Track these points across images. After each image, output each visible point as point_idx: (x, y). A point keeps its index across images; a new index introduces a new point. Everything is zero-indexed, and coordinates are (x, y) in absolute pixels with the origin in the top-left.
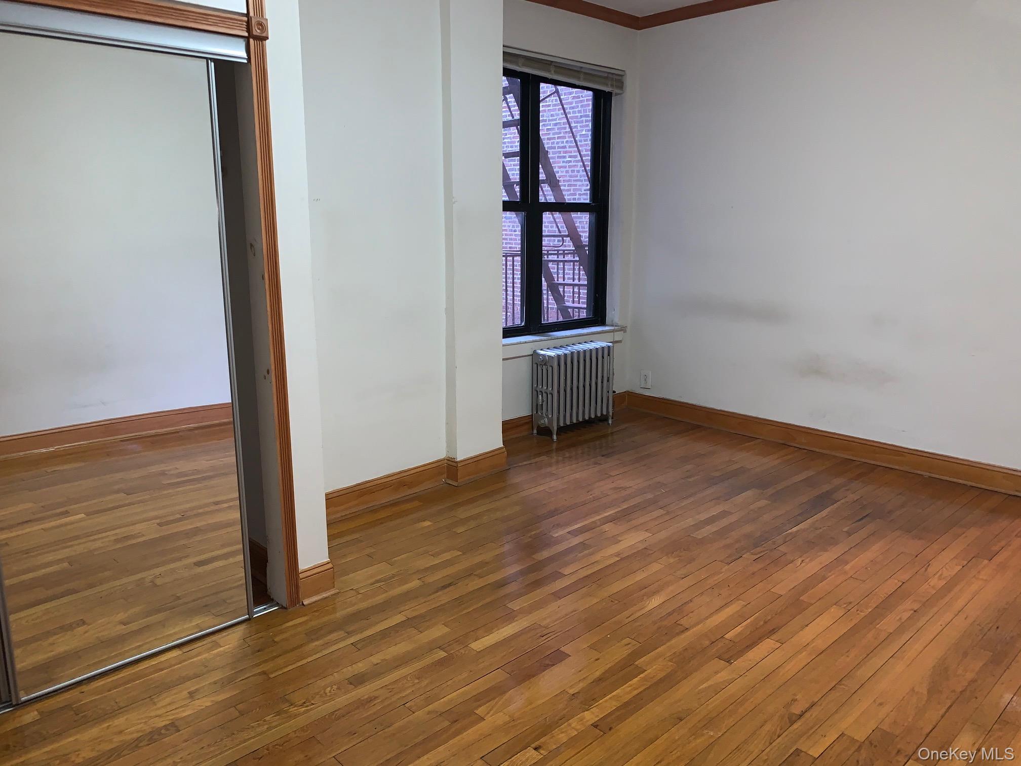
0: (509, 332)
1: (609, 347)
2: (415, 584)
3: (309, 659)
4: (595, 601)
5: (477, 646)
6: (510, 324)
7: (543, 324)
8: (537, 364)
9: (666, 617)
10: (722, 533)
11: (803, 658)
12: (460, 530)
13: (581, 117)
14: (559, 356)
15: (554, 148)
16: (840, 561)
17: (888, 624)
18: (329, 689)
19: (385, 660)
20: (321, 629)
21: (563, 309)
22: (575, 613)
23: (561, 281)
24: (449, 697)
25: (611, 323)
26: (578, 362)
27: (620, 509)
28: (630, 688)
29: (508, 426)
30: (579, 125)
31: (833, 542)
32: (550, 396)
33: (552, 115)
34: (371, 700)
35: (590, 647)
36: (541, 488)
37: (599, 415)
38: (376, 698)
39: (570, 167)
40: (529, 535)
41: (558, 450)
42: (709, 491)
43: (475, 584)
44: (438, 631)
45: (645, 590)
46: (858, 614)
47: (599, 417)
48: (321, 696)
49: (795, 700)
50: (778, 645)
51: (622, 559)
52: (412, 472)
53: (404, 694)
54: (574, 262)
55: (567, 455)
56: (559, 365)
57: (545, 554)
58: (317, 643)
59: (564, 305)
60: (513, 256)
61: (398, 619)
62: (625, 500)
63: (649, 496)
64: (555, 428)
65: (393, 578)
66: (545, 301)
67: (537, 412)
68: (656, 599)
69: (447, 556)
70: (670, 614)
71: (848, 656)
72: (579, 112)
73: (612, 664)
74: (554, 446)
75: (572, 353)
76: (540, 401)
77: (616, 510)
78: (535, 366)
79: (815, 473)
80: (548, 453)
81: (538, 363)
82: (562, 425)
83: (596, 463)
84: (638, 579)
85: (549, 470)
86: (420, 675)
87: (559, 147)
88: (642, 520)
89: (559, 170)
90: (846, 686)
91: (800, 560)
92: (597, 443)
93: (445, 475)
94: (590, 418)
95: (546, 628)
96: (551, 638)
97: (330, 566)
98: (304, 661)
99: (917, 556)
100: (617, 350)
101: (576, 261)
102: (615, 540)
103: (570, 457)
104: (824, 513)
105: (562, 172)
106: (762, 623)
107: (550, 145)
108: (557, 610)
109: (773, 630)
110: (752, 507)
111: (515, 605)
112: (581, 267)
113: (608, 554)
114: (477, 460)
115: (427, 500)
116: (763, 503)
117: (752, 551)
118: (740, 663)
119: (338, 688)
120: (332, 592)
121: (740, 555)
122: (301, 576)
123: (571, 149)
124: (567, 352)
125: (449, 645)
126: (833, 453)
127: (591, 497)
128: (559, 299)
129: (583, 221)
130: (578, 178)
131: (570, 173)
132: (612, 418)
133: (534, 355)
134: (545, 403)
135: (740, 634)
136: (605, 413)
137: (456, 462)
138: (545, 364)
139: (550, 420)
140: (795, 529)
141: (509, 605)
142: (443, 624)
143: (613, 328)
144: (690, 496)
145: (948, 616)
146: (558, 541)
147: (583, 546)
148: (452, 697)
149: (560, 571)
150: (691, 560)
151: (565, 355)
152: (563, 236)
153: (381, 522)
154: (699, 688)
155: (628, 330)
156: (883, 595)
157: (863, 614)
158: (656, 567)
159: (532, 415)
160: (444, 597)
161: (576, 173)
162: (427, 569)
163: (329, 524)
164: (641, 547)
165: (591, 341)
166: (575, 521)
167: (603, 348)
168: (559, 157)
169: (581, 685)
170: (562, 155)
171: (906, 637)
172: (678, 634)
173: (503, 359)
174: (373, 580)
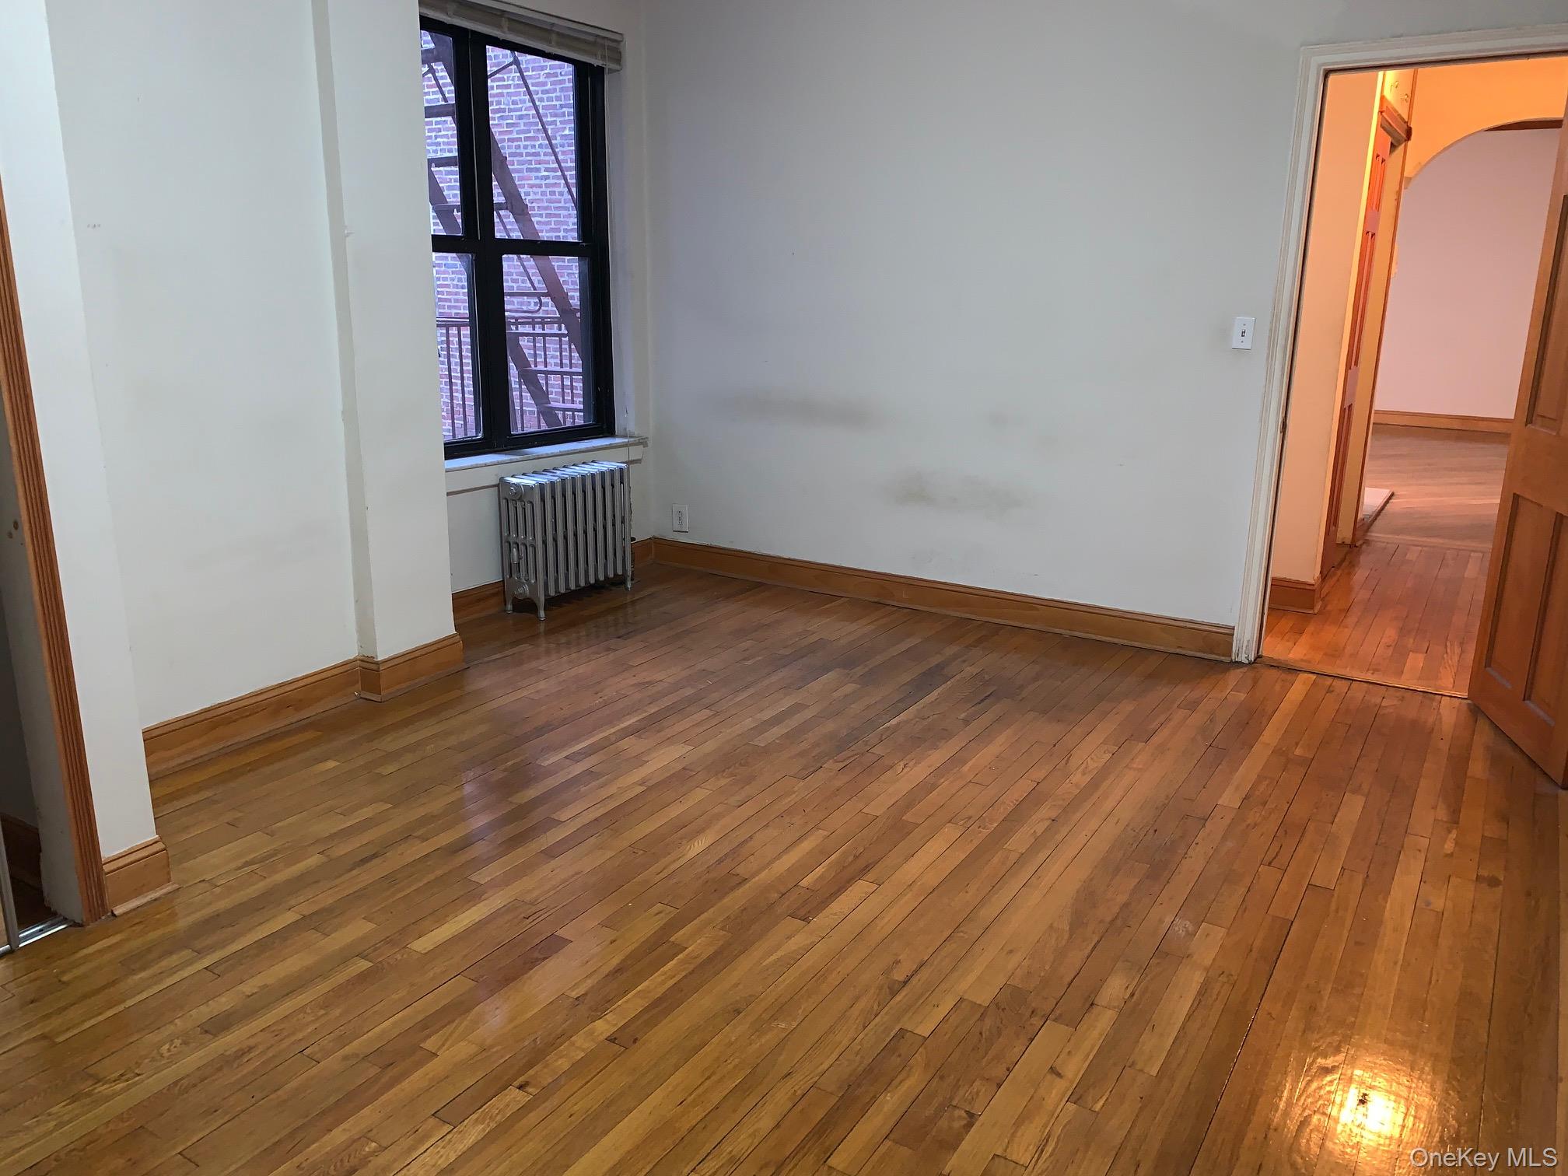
0: (453, 450)
1: (621, 469)
2: (313, 860)
3: (129, 1003)
4: (610, 854)
5: (422, 945)
6: (460, 435)
7: (514, 435)
8: (506, 499)
9: (714, 866)
10: (791, 737)
11: (908, 902)
12: (390, 769)
13: (562, 106)
14: (542, 486)
15: (521, 155)
16: (957, 761)
17: (1018, 842)
18: (167, 1046)
19: (266, 986)
20: (149, 950)
21: (547, 412)
22: (578, 876)
23: (541, 367)
24: (377, 1030)
25: (622, 434)
26: (574, 493)
27: (645, 715)
28: (663, 977)
29: (462, 602)
30: (558, 119)
31: (946, 735)
32: (530, 550)
33: (514, 103)
34: (242, 1053)
35: (603, 925)
36: (519, 695)
37: (611, 575)
38: (250, 1049)
39: (547, 186)
40: (503, 767)
41: (550, 632)
42: (774, 678)
43: (416, 850)
44: (355, 930)
45: (686, 829)
46: (980, 832)
47: (611, 579)
48: (153, 1060)
49: (898, 962)
50: (876, 886)
51: (649, 789)
52: (301, 684)
53: (300, 1036)
54: (560, 336)
55: (563, 640)
56: (543, 500)
57: (532, 793)
58: (143, 975)
59: (549, 405)
60: (459, 326)
61: (290, 917)
62: (653, 700)
63: (689, 691)
64: (542, 599)
65: (276, 855)
66: (517, 401)
67: (511, 576)
68: (700, 842)
69: (366, 812)
70: (720, 861)
71: (967, 892)
72: (558, 98)
73: (636, 945)
74: (542, 628)
75: (563, 481)
76: (516, 558)
77: (641, 717)
78: (503, 502)
79: (920, 640)
80: (533, 638)
81: (509, 499)
82: (552, 593)
83: (608, 649)
84: (673, 815)
85: (534, 664)
86: (326, 1003)
87: (528, 154)
88: (679, 728)
89: (530, 190)
90: (966, 933)
91: (902, 765)
92: (610, 618)
93: (359, 686)
94: (597, 580)
95: (532, 903)
96: (542, 917)
97: (160, 846)
98: (121, 1008)
99: (1055, 746)
100: (635, 475)
101: (564, 335)
102: (639, 760)
103: (568, 643)
104: (935, 694)
105: (535, 193)
106: (851, 858)
107: (514, 150)
108: (550, 876)
109: (867, 867)
110: (835, 695)
111: (482, 877)
112: (573, 347)
113: (629, 783)
114: (411, 659)
115: (329, 727)
116: (850, 688)
117: (835, 758)
118: (820, 921)
119: (185, 1043)
120: (168, 888)
121: (819, 765)
122: (106, 868)
123: (547, 158)
124: (554, 479)
125: (375, 950)
126: (944, 611)
127: (601, 700)
128: (540, 396)
129: (569, 271)
130: (562, 204)
131: (549, 197)
132: (632, 580)
133: (501, 485)
134: (523, 562)
135: (821, 877)
136: (620, 572)
137: (377, 663)
138: (520, 499)
139: (534, 588)
140: (894, 722)
141: (474, 878)
142: (364, 918)
143: (626, 440)
144: (747, 687)
145: (1094, 824)
146: (549, 772)
147: (590, 774)
148: (385, 1028)
149: (554, 816)
150: (750, 779)
151: (552, 483)
152: (539, 295)
153: (252, 767)
154: (764, 964)
155: (650, 444)
156: (1012, 802)
157: (986, 832)
158: (700, 794)
159: (503, 581)
160: (365, 877)
161: (557, 197)
162: (332, 837)
163: (153, 782)
164: (679, 767)
165: (593, 462)
166: (577, 738)
167: (612, 472)
168: (529, 170)
169: (590, 982)
170: (533, 166)
171: (1042, 857)
172: (732, 889)
173: (448, 494)
174: (239, 863)
